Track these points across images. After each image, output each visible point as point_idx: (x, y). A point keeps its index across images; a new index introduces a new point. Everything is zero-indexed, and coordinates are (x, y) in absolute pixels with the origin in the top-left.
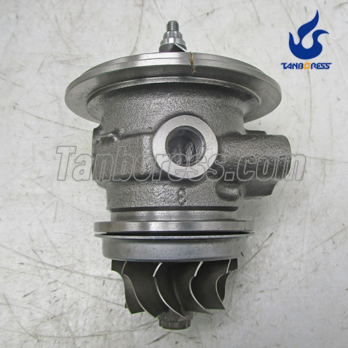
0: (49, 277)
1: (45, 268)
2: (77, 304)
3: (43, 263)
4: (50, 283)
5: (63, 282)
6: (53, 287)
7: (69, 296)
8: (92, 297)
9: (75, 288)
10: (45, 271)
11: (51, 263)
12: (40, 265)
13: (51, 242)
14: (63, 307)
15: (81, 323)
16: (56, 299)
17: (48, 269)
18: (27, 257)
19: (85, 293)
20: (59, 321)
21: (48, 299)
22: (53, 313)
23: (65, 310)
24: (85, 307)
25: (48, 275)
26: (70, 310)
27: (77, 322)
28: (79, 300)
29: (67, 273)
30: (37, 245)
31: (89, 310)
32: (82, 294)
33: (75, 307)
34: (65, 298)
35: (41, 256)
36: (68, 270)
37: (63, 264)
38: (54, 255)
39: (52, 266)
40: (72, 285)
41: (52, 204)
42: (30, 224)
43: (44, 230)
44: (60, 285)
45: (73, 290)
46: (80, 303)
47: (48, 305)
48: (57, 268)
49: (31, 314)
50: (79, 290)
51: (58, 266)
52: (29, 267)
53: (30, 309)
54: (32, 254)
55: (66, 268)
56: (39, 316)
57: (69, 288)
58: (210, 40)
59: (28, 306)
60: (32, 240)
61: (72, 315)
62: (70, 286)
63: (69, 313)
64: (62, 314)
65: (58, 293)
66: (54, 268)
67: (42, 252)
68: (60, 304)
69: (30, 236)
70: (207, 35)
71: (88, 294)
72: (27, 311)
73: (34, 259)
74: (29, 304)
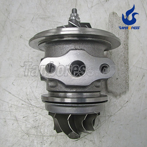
0: (34, 111)
1: (32, 107)
2: (45, 123)
3: (31, 105)
4: (34, 113)
5: (39, 113)
6: (35, 115)
7: (41, 119)
8: (51, 120)
9: (44, 116)
10: (32, 108)
11: (35, 105)
12: (30, 105)
13: (35, 96)
14: (39, 123)
15: (46, 131)
16: (36, 120)
17: (34, 107)
18: (25, 102)
19: (48, 118)
20: (37, 129)
21: (33, 120)
22: (35, 125)
23: (40, 125)
24: (48, 124)
25: (33, 110)
26: (42, 125)
27: (44, 130)
28: (45, 121)
29: (41, 110)
30: (29, 97)
31: (50, 125)
32: (47, 119)
33: (44, 124)
34: (40, 120)
35: (30, 102)
36: (42, 108)
37: (40, 106)
38: (36, 102)
39: (35, 106)
40: (43, 115)
41: (36, 80)
42: (26, 88)
43: (32, 91)
44: (38, 114)
45: (43, 117)
46: (46, 122)
47: (33, 122)
48: (37, 107)
49: (26, 125)
50: (46, 117)
51: (38, 106)
52: (26, 106)
53: (25, 123)
54: (27, 100)
55: (41, 107)
56: (29, 126)
57: (42, 116)
58: (106, 13)
59: (25, 122)
60: (27, 95)
61: (43, 127)
62: (42, 115)
63: (41, 126)
64: (38, 126)
65: (37, 118)
66: (36, 107)
67: (31, 100)
68: (38, 122)
69: (26, 93)
70: (105, 11)
71: (50, 119)
72: (24, 123)
73: (28, 103)
74: (25, 121)
